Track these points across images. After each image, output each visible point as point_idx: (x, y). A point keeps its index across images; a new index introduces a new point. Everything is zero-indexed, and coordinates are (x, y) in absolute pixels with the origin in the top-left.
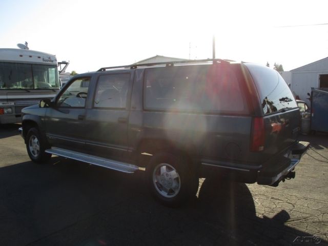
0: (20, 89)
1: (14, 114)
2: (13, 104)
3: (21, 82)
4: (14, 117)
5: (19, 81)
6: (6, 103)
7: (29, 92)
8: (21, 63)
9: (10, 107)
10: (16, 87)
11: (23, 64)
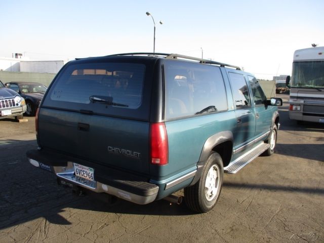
0: (311, 88)
1: (302, 111)
2: (302, 102)
3: (313, 81)
4: (301, 115)
5: (312, 80)
6: (296, 101)
7: (321, 91)
8: (317, 62)
9: (299, 105)
10: (307, 86)
11: (320, 62)
